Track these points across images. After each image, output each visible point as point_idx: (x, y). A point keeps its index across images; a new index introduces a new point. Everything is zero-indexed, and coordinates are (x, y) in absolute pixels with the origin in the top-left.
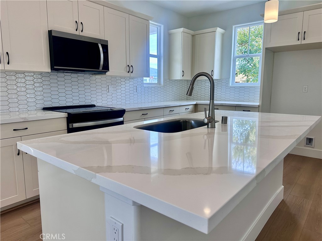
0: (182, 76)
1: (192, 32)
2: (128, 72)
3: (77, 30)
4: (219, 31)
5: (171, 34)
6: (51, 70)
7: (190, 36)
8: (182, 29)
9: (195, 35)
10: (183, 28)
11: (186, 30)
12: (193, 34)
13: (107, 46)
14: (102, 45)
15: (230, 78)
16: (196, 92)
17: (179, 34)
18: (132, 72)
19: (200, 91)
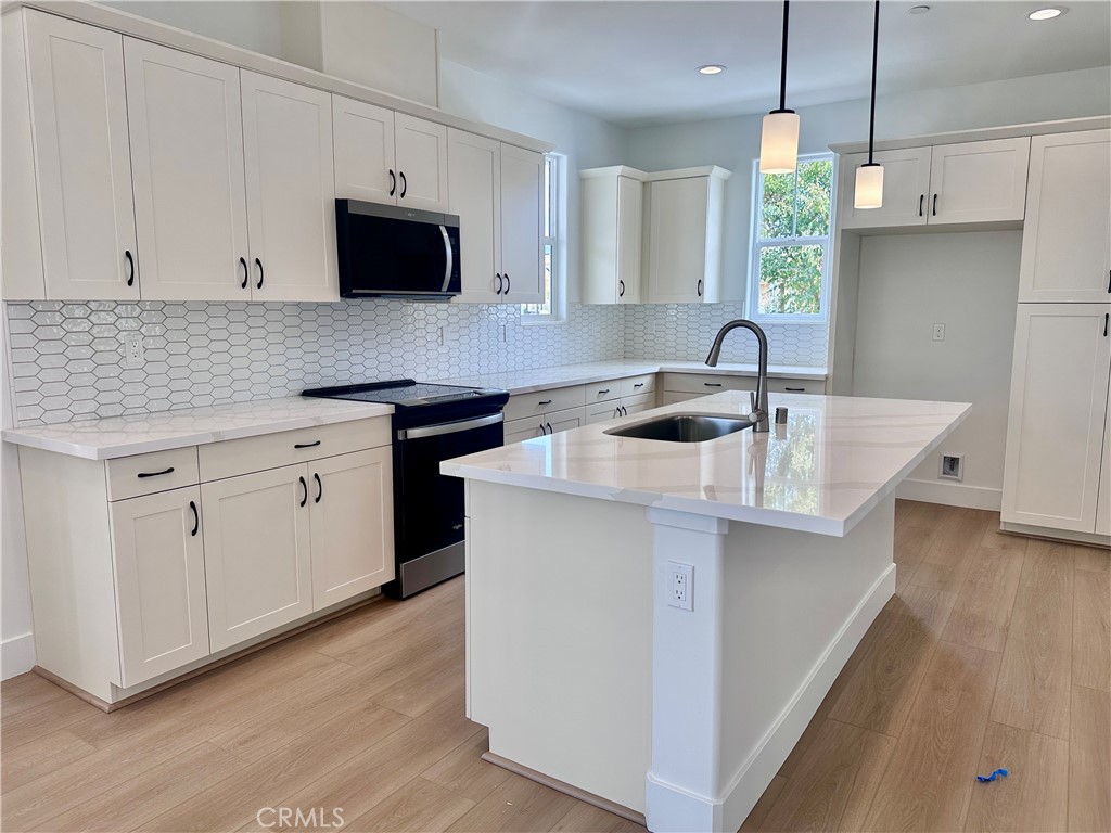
0: (618, 295)
1: (643, 175)
2: (499, 292)
3: (392, 193)
4: (718, 173)
5: (588, 179)
6: (341, 296)
7: (638, 186)
8: (619, 169)
9: (651, 182)
10: (621, 167)
11: (629, 170)
12: (644, 180)
13: (458, 229)
14: (447, 228)
15: (744, 300)
16: (652, 337)
17: (611, 181)
18: (506, 293)
19: (662, 334)
